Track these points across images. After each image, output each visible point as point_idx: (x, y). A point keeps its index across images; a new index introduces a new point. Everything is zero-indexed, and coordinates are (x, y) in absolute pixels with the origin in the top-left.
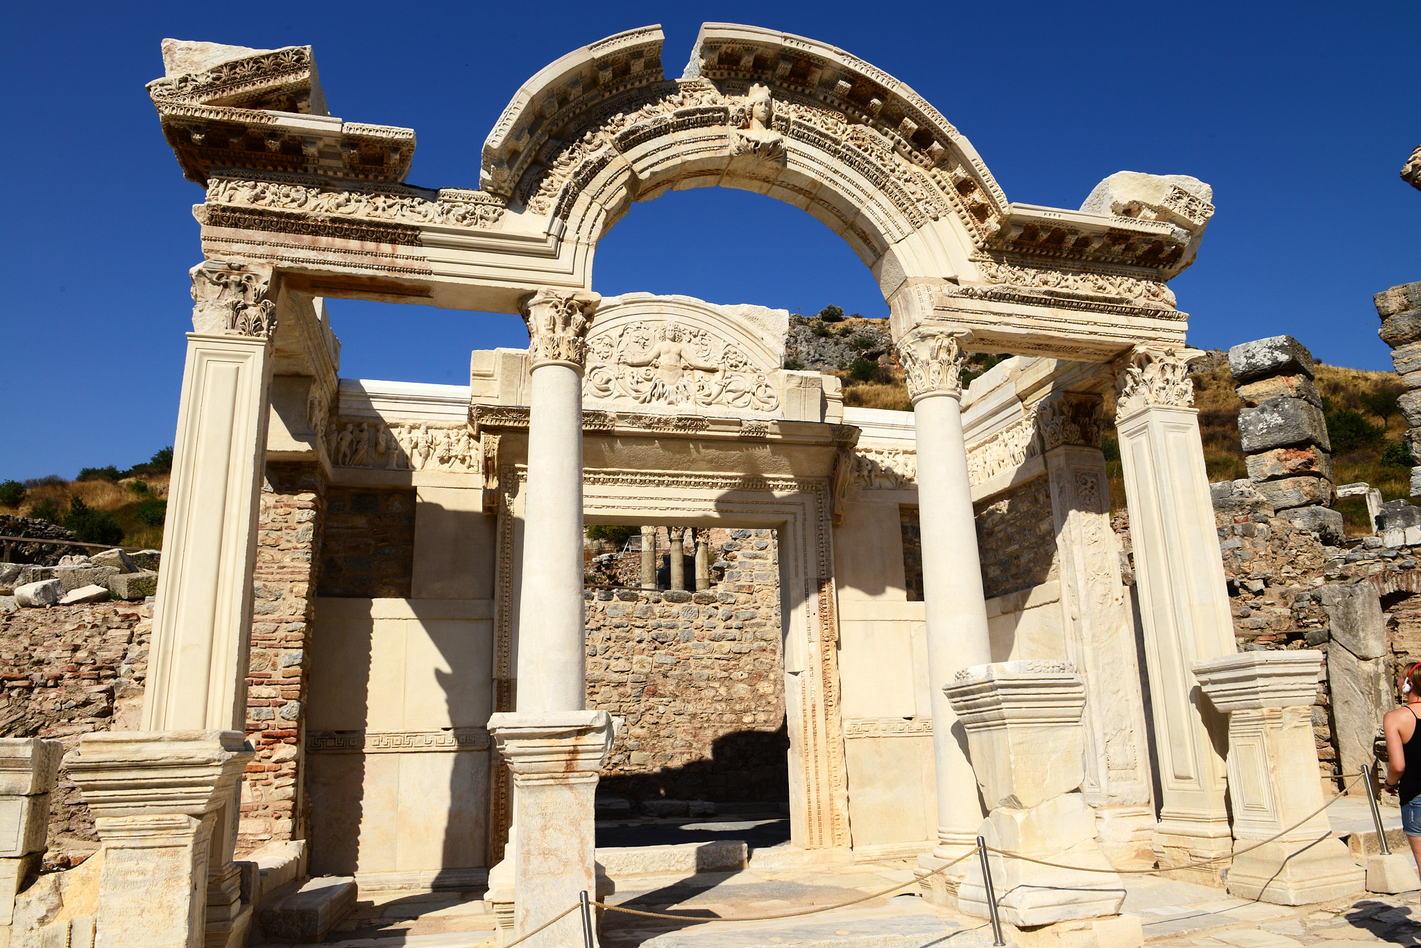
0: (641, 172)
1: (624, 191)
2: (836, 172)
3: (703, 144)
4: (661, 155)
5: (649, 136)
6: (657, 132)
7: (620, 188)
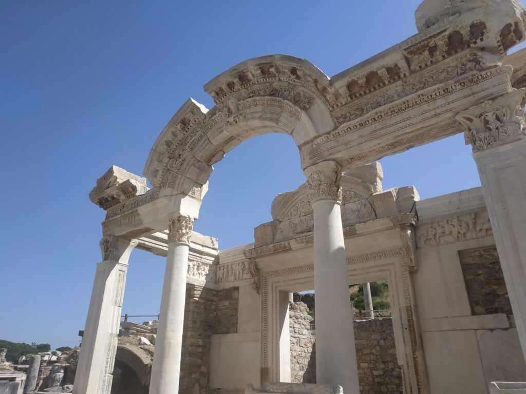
5: (199, 140)
6: (201, 137)
7: (190, 166)
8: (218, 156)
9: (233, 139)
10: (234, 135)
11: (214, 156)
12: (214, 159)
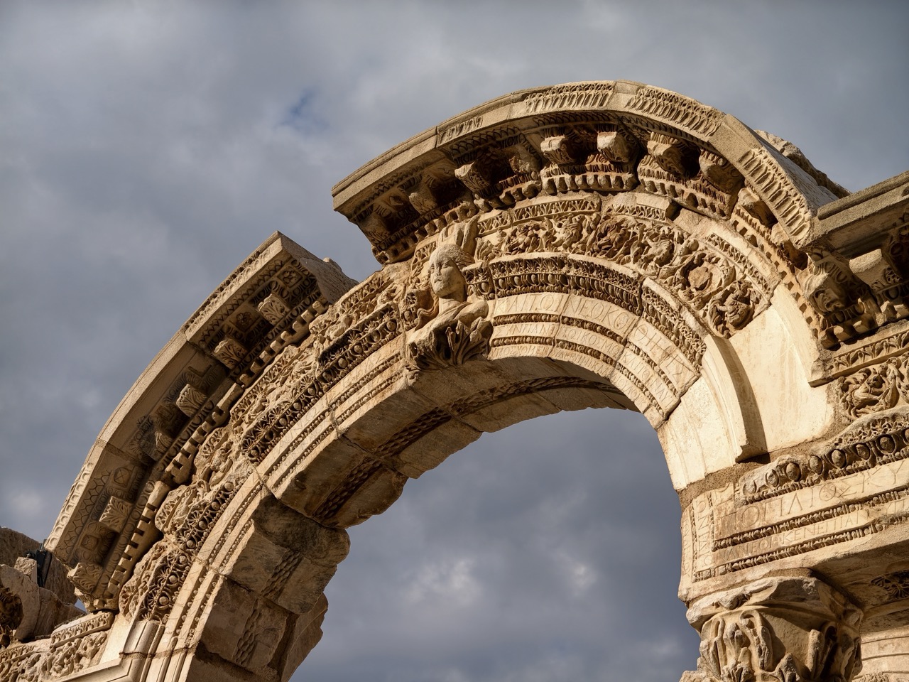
0: (277, 484)
1: (252, 530)
2: (570, 322)
3: (366, 389)
4: (308, 441)
5: (293, 416)
6: (305, 403)
7: (246, 528)
8: (371, 491)
9: (439, 424)
10: (440, 405)
11: (351, 487)
12: (354, 505)
